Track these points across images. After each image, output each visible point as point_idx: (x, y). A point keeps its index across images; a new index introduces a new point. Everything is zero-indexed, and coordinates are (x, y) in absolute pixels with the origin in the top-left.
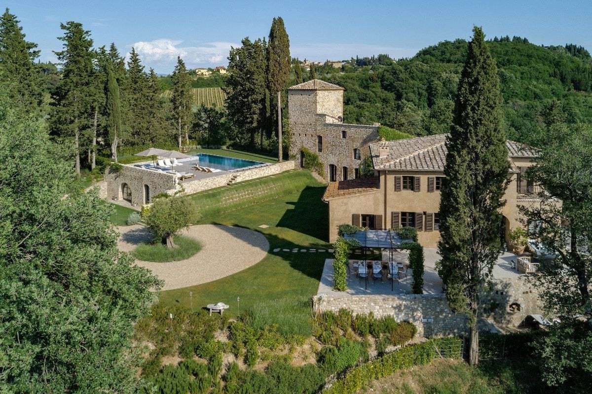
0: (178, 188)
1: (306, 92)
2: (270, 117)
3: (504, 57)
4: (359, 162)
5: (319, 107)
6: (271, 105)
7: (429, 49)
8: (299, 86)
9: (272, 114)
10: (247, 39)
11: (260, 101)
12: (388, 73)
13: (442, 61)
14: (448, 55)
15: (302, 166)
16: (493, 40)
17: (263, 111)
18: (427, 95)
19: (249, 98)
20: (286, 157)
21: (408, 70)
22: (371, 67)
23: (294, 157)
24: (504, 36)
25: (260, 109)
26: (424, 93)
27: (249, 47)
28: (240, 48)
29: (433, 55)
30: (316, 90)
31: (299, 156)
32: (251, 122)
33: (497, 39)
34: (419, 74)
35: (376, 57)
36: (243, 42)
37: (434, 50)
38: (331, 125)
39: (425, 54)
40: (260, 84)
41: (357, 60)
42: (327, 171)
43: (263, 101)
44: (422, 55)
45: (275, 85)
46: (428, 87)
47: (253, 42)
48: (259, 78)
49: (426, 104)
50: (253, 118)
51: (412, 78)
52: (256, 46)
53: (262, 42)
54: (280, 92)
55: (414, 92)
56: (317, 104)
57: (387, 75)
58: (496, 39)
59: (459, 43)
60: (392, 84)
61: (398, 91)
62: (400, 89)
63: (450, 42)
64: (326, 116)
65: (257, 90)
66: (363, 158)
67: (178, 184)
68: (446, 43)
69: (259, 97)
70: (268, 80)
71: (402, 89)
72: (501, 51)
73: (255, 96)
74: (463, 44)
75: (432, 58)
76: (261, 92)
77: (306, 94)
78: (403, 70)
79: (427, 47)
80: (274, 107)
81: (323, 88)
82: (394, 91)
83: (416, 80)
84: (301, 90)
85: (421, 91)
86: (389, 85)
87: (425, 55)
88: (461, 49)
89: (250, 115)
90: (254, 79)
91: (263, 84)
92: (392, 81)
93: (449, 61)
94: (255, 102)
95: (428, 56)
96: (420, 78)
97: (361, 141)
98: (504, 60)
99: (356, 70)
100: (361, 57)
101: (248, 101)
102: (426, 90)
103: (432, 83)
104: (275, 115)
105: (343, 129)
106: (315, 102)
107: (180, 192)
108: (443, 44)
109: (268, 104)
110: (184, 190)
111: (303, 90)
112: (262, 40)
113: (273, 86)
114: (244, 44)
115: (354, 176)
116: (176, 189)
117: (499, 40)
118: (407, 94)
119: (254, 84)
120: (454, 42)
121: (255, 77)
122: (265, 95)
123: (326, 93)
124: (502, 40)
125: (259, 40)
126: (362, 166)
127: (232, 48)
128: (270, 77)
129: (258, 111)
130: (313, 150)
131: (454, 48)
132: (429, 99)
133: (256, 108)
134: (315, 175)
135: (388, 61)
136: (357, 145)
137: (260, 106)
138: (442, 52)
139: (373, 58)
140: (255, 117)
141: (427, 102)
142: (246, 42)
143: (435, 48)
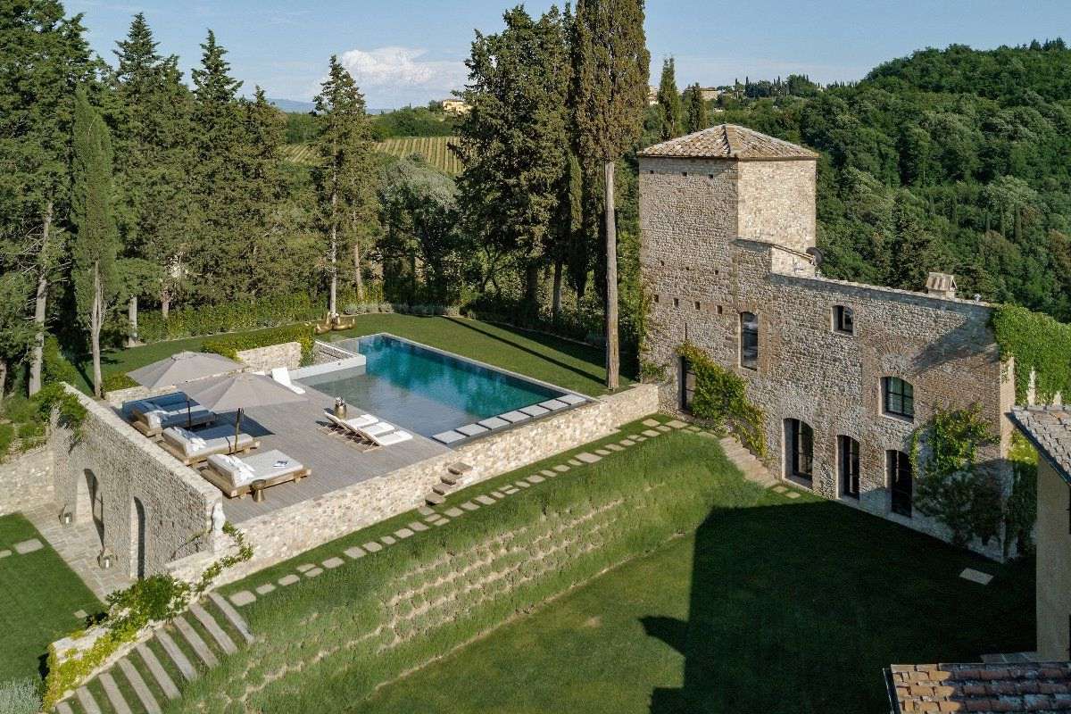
0: (222, 546)
1: (700, 166)
2: (581, 232)
3: (1057, 80)
4: (905, 427)
5: (744, 216)
6: (586, 198)
7: (893, 63)
8: (676, 145)
9: (586, 224)
10: (520, 12)
11: (553, 186)
12: (815, 112)
13: (924, 88)
14: (936, 76)
15: (685, 407)
16: (1028, 46)
17: (560, 214)
18: (898, 158)
19: (522, 177)
20: (632, 370)
21: (857, 106)
22: (773, 99)
23: (656, 373)
24: (1053, 38)
25: (552, 207)
26: (892, 152)
27: (524, 33)
28: (500, 34)
29: (903, 77)
30: (736, 159)
31: (673, 372)
32: (529, 245)
33: (1037, 44)
34: (881, 115)
35: (784, 80)
36: (508, 19)
37: (904, 66)
38: (792, 281)
39: (886, 75)
40: (553, 136)
41: (748, 86)
42: (777, 441)
43: (561, 186)
44: (881, 77)
45: (597, 141)
46: (900, 140)
47: (536, 18)
48: (551, 120)
49: (897, 178)
50: (532, 235)
51: (865, 122)
52: (544, 29)
53: (563, 17)
54: (612, 165)
55: (870, 150)
56: (740, 206)
57: (813, 116)
58: (1035, 45)
59: (957, 53)
60: (824, 134)
61: (837, 148)
62: (841, 144)
63: (937, 50)
64: (773, 249)
65: (545, 154)
66: (921, 414)
67: (225, 529)
68: (929, 54)
69: (551, 175)
70: (576, 126)
71: (846, 144)
72: (1048, 69)
73: (537, 172)
74: (965, 55)
75: (902, 82)
76: (554, 159)
77: (701, 174)
78: (846, 106)
79: (890, 60)
80: (592, 202)
81: (757, 155)
82: (826, 148)
83: (872, 126)
84: (682, 158)
85: (884, 148)
86: (815, 135)
87: (884, 76)
88: (963, 63)
89: (522, 223)
90: (536, 122)
91: (562, 136)
92: (823, 127)
93: (938, 89)
94: (537, 188)
95: (892, 79)
96: (882, 121)
97: (914, 351)
98: (1056, 87)
99: (744, 104)
100: (754, 81)
101: (518, 185)
102: (897, 148)
103: (907, 133)
104: (595, 228)
105: (838, 298)
106: (733, 201)
107: (229, 562)
108: (923, 54)
109: (576, 194)
110: (246, 554)
111: (690, 158)
112: (562, 10)
113: (591, 143)
114: (509, 23)
115: (886, 476)
116: (213, 552)
117: (1042, 46)
118: (855, 155)
119: (537, 137)
120: (947, 50)
121: (541, 114)
122: (568, 168)
123: (766, 169)
124: (1047, 47)
125: (554, 11)
126: (918, 447)
127: (479, 35)
128: (581, 116)
129: (545, 216)
130: (726, 358)
131: (947, 63)
132: (901, 165)
133: (542, 205)
134: (733, 449)
135: (807, 87)
136: (899, 363)
137: (553, 200)
138: (922, 70)
139: (777, 84)
140: (539, 231)
141: (898, 171)
142: (515, 19)
143: (905, 63)
